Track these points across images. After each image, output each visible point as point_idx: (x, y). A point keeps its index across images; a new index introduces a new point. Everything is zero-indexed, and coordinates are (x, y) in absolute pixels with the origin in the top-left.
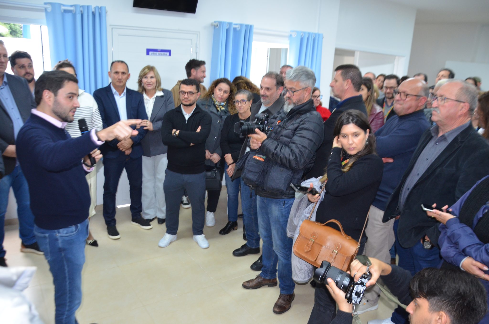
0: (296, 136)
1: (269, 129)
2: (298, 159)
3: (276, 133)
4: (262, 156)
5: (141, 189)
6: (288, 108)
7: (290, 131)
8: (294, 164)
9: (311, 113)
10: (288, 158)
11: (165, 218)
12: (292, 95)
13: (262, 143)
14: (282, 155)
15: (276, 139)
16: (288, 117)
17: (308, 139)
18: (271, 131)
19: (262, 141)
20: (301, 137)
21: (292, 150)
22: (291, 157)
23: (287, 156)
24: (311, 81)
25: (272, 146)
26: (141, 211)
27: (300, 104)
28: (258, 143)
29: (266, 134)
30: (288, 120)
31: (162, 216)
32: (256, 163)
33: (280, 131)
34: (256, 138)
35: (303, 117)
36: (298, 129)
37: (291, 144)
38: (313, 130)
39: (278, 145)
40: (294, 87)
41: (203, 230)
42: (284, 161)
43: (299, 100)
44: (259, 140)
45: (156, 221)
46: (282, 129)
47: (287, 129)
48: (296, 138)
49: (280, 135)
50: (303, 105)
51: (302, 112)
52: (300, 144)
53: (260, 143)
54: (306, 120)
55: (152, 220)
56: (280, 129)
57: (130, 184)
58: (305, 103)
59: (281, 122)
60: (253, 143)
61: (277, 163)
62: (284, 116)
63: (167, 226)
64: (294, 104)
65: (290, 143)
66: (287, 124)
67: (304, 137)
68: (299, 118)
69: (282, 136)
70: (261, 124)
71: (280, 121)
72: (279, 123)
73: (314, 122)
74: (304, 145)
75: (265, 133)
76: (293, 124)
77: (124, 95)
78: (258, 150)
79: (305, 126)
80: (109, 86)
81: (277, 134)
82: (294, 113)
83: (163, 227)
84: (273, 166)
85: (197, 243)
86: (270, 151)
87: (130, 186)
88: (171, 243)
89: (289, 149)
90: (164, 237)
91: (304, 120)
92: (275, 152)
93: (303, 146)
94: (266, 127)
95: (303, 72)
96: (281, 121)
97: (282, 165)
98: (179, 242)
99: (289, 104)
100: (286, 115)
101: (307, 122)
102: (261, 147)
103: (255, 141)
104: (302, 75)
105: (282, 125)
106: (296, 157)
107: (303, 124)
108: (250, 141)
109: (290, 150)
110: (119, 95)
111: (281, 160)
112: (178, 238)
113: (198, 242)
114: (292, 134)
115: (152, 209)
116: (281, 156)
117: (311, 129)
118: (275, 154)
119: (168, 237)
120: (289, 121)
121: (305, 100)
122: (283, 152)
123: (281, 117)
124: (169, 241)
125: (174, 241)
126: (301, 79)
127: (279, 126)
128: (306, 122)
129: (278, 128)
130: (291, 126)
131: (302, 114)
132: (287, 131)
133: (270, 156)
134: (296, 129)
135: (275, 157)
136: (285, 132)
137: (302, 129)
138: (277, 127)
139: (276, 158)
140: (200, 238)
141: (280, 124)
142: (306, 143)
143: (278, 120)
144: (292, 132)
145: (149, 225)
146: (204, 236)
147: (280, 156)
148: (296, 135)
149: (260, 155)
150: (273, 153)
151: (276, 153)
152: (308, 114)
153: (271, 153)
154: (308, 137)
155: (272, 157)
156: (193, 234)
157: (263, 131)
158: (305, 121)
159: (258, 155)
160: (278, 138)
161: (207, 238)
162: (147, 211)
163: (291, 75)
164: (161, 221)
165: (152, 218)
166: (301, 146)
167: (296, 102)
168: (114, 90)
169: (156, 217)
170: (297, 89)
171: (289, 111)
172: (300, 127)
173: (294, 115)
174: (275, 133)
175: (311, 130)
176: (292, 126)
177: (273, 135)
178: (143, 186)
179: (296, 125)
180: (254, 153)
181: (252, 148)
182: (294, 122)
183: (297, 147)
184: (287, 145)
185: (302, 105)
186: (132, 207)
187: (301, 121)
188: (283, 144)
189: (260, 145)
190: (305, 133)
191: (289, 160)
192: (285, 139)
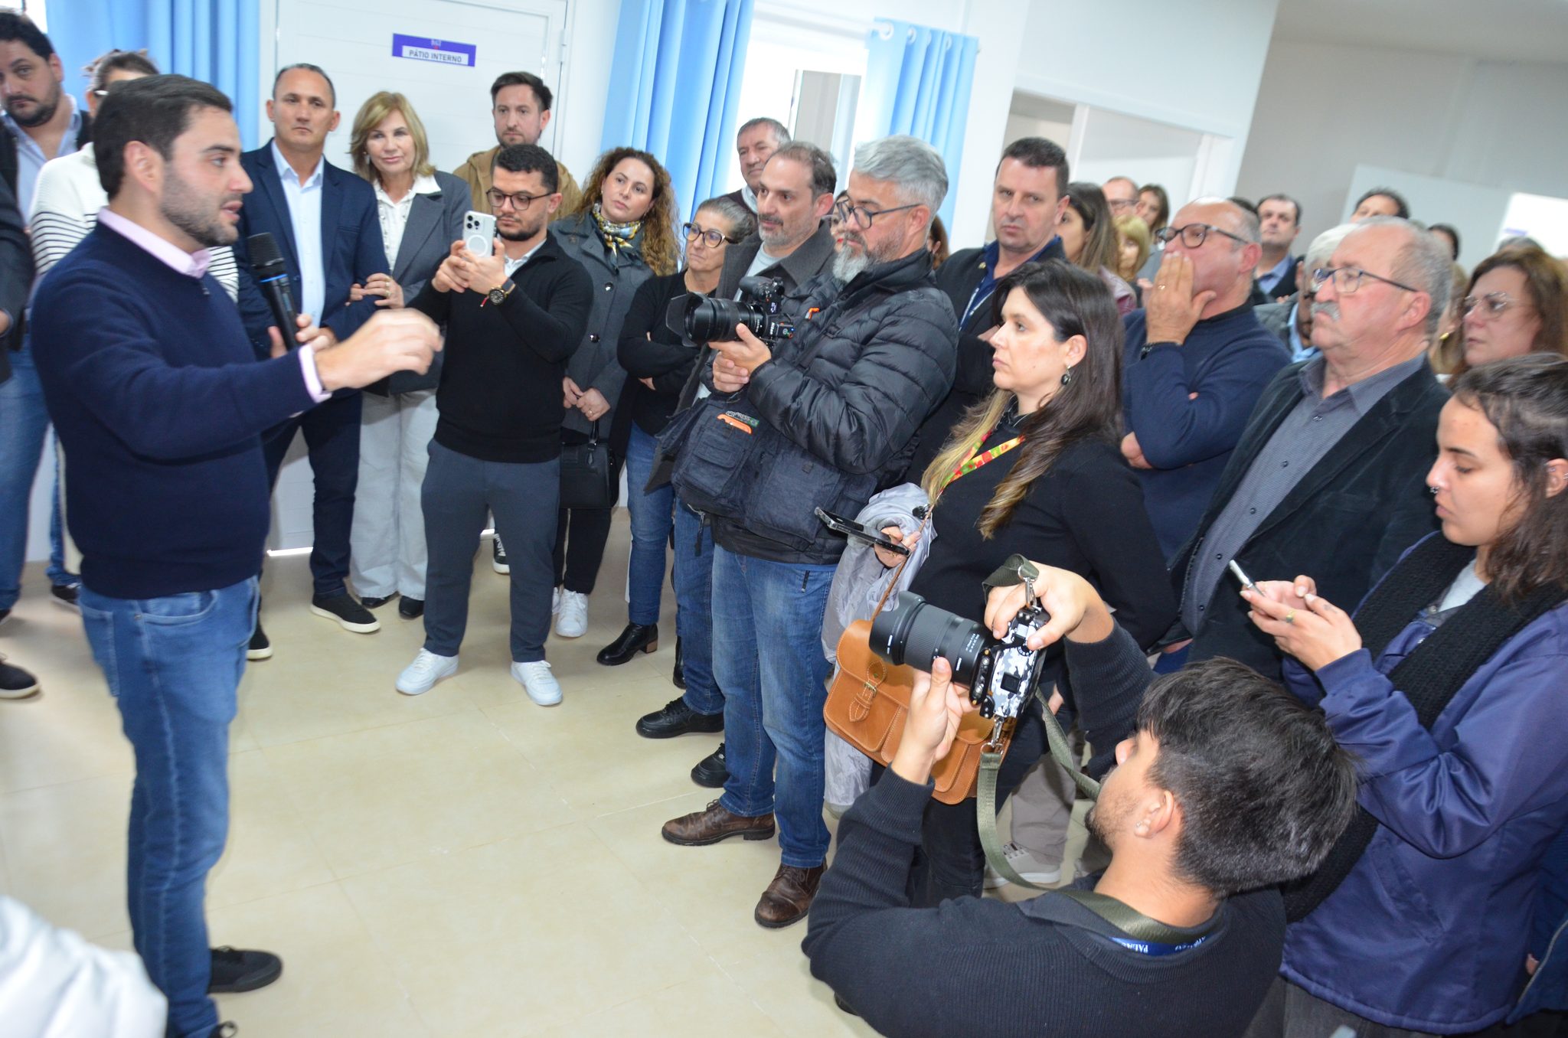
0: (868, 360)
1: (781, 329)
2: (867, 437)
3: (801, 347)
4: (747, 418)
5: (352, 500)
6: (847, 268)
7: (849, 341)
8: (850, 452)
9: (920, 293)
10: (834, 431)
11: (421, 598)
12: (866, 223)
13: (753, 375)
14: (814, 419)
15: (800, 366)
16: (842, 299)
17: (905, 374)
18: (785, 337)
19: (755, 366)
20: (881, 364)
21: (848, 404)
22: (845, 429)
23: (830, 423)
24: (932, 186)
25: (784, 385)
26: (346, 573)
27: (887, 258)
28: (739, 375)
29: (770, 345)
30: (846, 308)
31: (416, 590)
32: (725, 437)
33: (816, 341)
34: (736, 356)
35: (895, 300)
36: (874, 340)
37: (845, 386)
38: (923, 347)
39: (805, 385)
40: (875, 199)
41: (546, 645)
42: (820, 439)
43: (887, 247)
44: (744, 364)
45: (394, 606)
46: (819, 336)
47: (838, 337)
48: (865, 369)
49: (814, 352)
50: (898, 264)
51: (892, 289)
52: (876, 388)
53: (745, 372)
54: (902, 311)
55: (378, 603)
56: (814, 334)
57: (315, 481)
58: (903, 259)
59: (820, 314)
60: (724, 369)
61: (794, 444)
62: (832, 295)
63: (426, 623)
64: (869, 255)
65: (843, 382)
66: (838, 321)
67: (892, 368)
68: (880, 303)
69: (819, 357)
70: (757, 310)
71: (816, 309)
72: (813, 312)
73: (928, 322)
74: (889, 392)
75: (764, 342)
76: (860, 322)
77: (315, 183)
78: (734, 399)
79: (898, 331)
80: (268, 147)
81: (802, 349)
82: (866, 288)
83: (417, 627)
84: (783, 451)
85: (524, 687)
86: (777, 401)
87: (317, 488)
88: (437, 681)
89: (840, 401)
90: (416, 661)
91: (896, 313)
92: (794, 406)
93: (886, 395)
94: (773, 324)
95: (908, 152)
96: (820, 311)
97: (812, 451)
98: (466, 678)
99: (853, 254)
100: (836, 290)
101: (907, 320)
102: (745, 386)
103: (731, 364)
104: (905, 161)
105: (821, 323)
106: (861, 428)
107: (893, 323)
108: (714, 363)
109: (844, 404)
110: (297, 181)
111: (810, 437)
112: (462, 668)
113: (528, 684)
114: (854, 353)
115: (386, 568)
116: (811, 422)
117: (916, 343)
118: (792, 412)
119: (430, 662)
120: (847, 312)
121: (907, 248)
122: (818, 408)
123: (821, 294)
124: (432, 676)
125: (450, 676)
126: (899, 174)
127: (814, 325)
128: (902, 318)
129: (810, 330)
130: (852, 328)
131: (892, 294)
132: (840, 341)
133: (776, 421)
134: (867, 340)
135: (791, 424)
136: (829, 345)
137: (888, 340)
138: (807, 326)
139: (795, 428)
140: (534, 672)
141: (816, 316)
142: (896, 385)
143: (811, 303)
144: (853, 346)
145: (370, 619)
146: (549, 665)
147: (809, 420)
148: (868, 357)
149: (739, 414)
150: (788, 409)
151: (797, 411)
152: (911, 295)
153: (781, 410)
154: (904, 370)
155: (782, 424)
156: (511, 656)
157: (761, 333)
158: (899, 316)
159: (735, 414)
160: (804, 365)
161: (556, 672)
162: (367, 574)
163: (871, 156)
164: (410, 608)
165: (382, 596)
166: (879, 395)
167: (877, 249)
168: (282, 164)
169: (396, 594)
170: (885, 206)
171: (850, 276)
172: (883, 332)
173: (865, 296)
174: (796, 345)
175: (917, 348)
176: (856, 326)
177: (791, 350)
178: (359, 494)
179: (869, 327)
180: (721, 403)
181: (718, 386)
182: (865, 316)
183: (867, 397)
184: (831, 388)
185: (894, 265)
186: (315, 558)
187: (887, 314)
188: (821, 384)
189: (746, 380)
190: (894, 353)
191: (838, 436)
192: (829, 368)
